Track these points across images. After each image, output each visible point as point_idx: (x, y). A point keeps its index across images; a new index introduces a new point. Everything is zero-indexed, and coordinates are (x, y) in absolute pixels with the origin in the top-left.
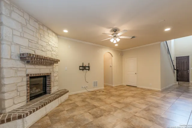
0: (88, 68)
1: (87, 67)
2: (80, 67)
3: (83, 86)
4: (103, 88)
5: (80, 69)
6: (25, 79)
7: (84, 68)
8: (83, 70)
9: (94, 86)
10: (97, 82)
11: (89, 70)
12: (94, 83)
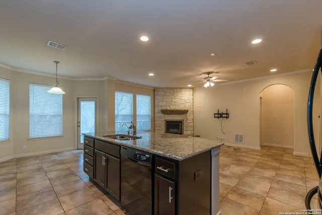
0: (225, 116)
1: (224, 114)
2: (215, 114)
4: (258, 148)
5: (215, 117)
6: (164, 122)
7: (220, 115)
8: (218, 117)
9: (237, 140)
10: (241, 136)
11: (227, 117)
12: (237, 136)
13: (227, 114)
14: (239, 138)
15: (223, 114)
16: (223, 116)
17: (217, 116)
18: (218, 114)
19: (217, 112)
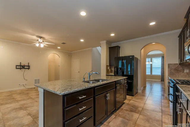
0: (27, 67)
3: (21, 84)
5: (17, 68)
7: (22, 67)
8: (21, 69)
9: (35, 83)
10: (39, 80)
11: (29, 69)
12: (36, 80)
13: (28, 66)
14: (37, 81)
15: (25, 66)
16: (25, 67)
18: (20, 66)
19: (19, 64)
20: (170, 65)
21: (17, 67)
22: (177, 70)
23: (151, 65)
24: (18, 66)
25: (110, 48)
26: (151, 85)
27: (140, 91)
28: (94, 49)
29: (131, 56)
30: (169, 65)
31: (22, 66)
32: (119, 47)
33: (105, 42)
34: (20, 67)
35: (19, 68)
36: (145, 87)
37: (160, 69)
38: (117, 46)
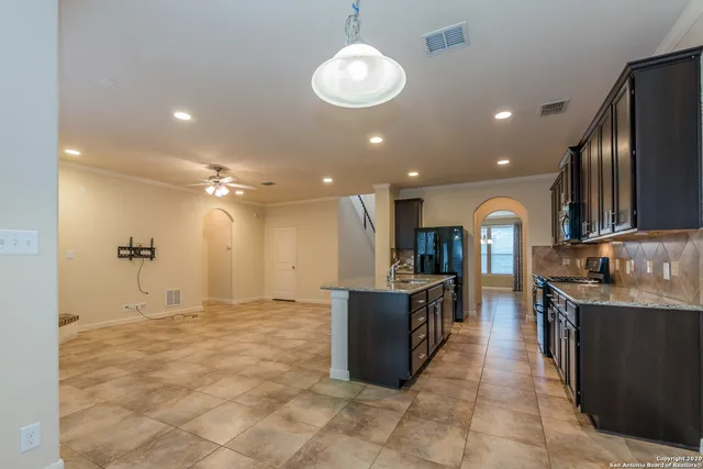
0: (149, 253)
1: (145, 249)
2: (120, 248)
3: (131, 305)
5: (120, 256)
7: (133, 252)
8: (131, 257)
9: (170, 302)
10: (178, 293)
11: (152, 257)
13: (152, 249)
14: (173, 298)
15: (142, 249)
16: (143, 253)
17: (127, 252)
18: (130, 248)
19: (127, 244)
20: (537, 250)
21: (122, 252)
22: (548, 260)
23: (489, 246)
24: (125, 248)
25: (397, 202)
26: (489, 301)
27: (472, 312)
28: (344, 200)
29: (456, 228)
30: (534, 248)
31: (135, 249)
32: (422, 201)
33: (387, 186)
34: (128, 252)
35: (125, 256)
36: (479, 305)
37: (512, 257)
38: (418, 199)
